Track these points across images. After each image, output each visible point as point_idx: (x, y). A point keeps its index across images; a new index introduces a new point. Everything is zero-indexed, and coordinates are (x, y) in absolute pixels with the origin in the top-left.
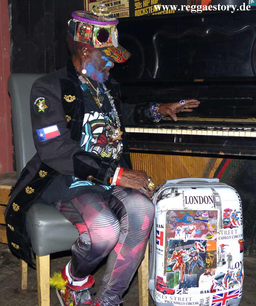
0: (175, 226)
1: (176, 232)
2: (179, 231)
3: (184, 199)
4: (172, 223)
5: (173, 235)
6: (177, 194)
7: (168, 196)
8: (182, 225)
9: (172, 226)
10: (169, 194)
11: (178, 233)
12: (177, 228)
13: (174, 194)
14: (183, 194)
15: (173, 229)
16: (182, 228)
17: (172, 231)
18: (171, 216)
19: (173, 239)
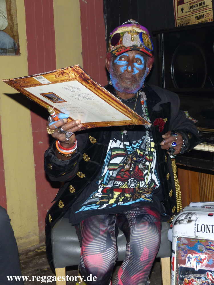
0: (186, 253)
1: (187, 259)
2: (190, 259)
3: (195, 227)
4: (183, 250)
5: (184, 262)
6: (190, 221)
7: (180, 222)
8: (193, 253)
9: (182, 253)
10: (182, 220)
11: (189, 260)
12: (188, 255)
13: (186, 221)
14: (196, 221)
15: (183, 256)
16: (193, 256)
17: (183, 258)
18: (182, 243)
19: (183, 266)
